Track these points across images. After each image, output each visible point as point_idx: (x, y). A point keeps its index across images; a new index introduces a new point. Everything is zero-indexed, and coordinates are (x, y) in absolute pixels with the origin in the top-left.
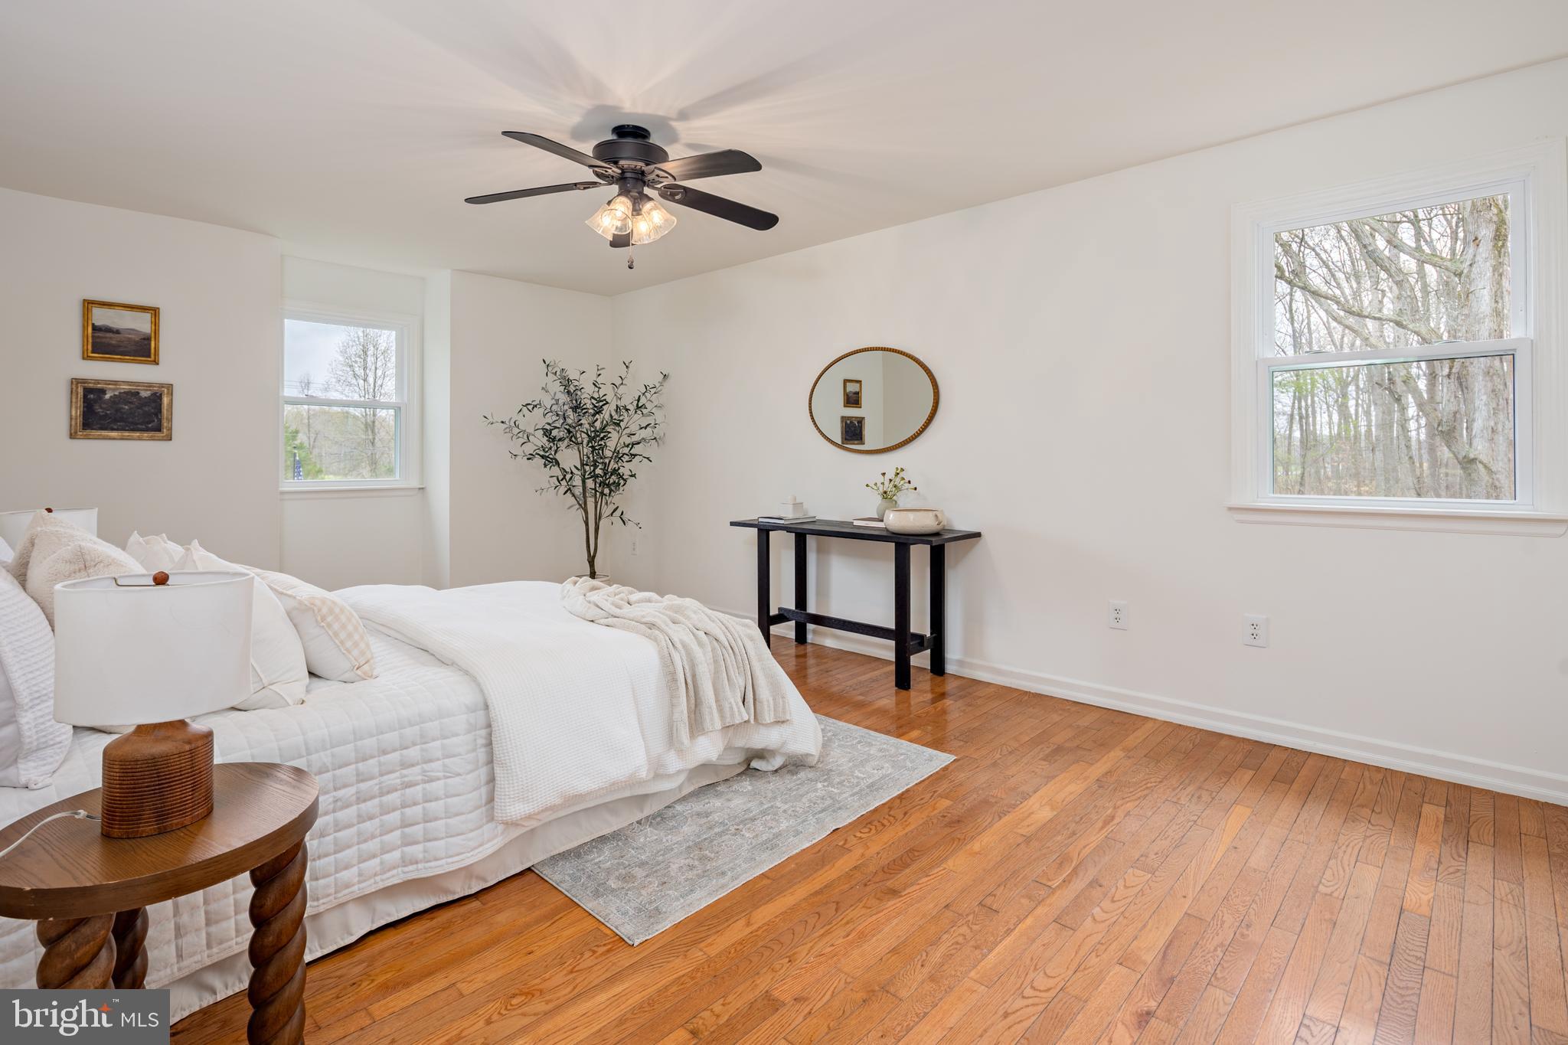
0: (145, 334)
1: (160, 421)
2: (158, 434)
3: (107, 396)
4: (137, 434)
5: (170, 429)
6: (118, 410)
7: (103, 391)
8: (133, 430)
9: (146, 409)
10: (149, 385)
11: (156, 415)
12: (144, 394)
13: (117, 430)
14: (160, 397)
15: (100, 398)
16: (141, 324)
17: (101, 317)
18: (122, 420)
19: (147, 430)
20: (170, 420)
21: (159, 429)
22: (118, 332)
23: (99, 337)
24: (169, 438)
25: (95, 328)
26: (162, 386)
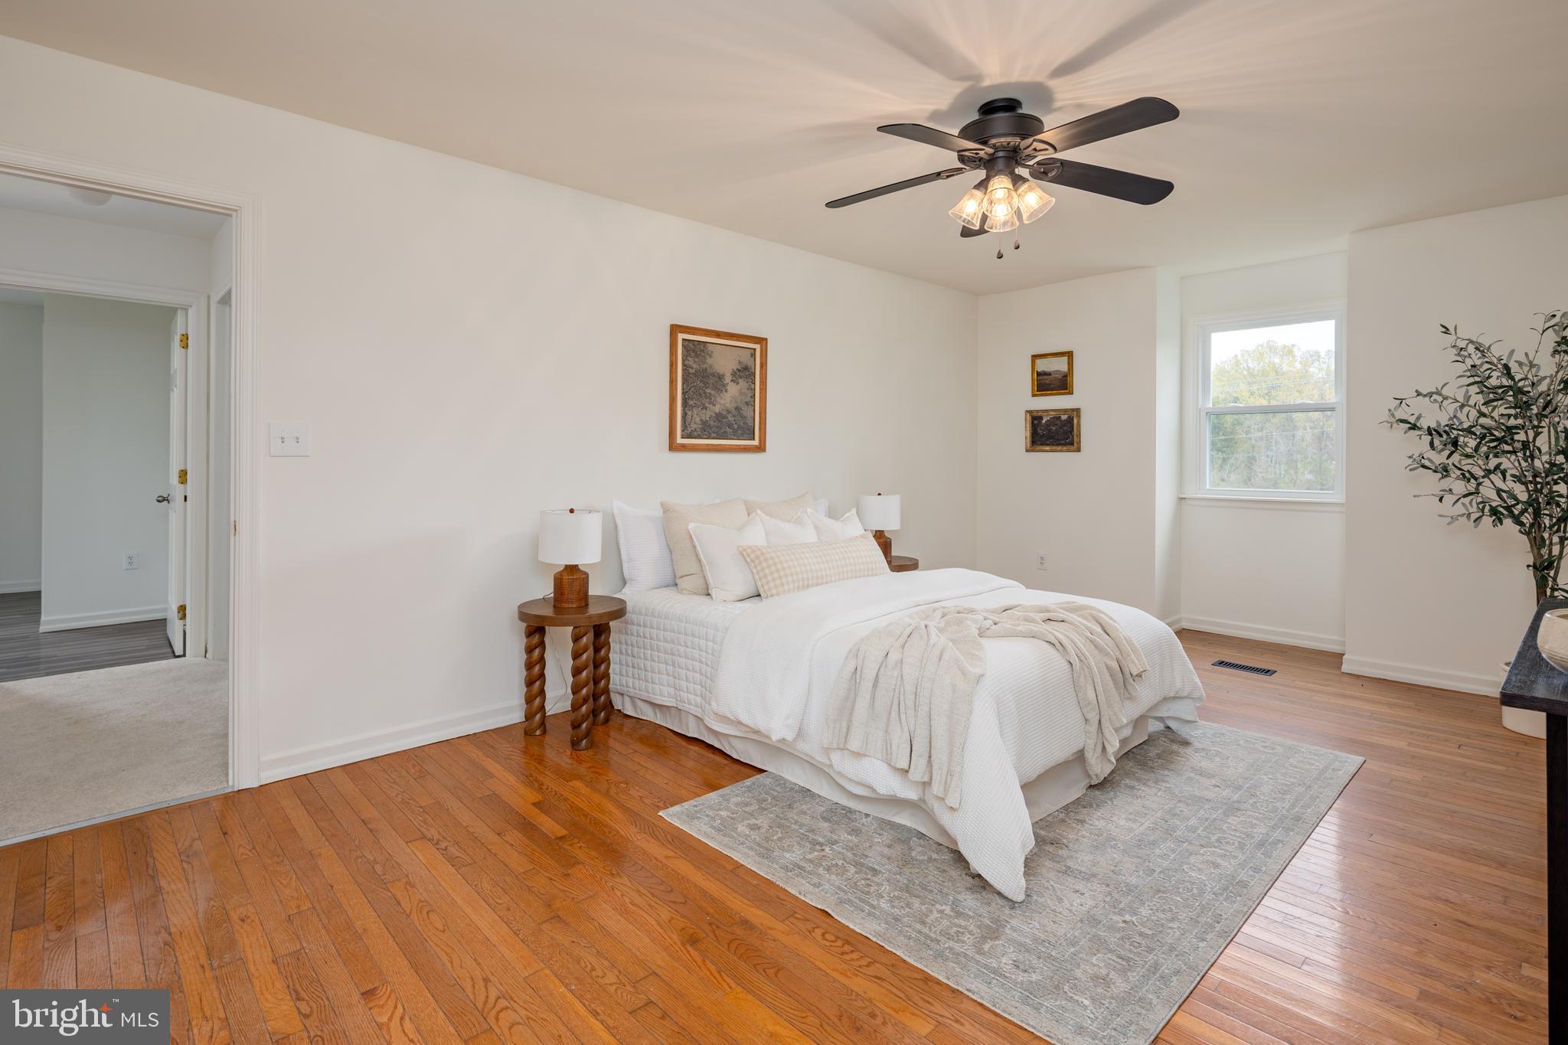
0: (1064, 372)
1: (1073, 436)
2: (1072, 448)
3: (1044, 421)
4: (1060, 448)
5: (1079, 443)
6: (1050, 431)
7: (1041, 418)
8: (1058, 445)
9: (1065, 428)
10: (1065, 411)
11: (1071, 433)
12: (1064, 417)
13: (1049, 445)
14: (1073, 419)
15: (1040, 423)
16: (1061, 365)
17: (1043, 365)
18: (1052, 438)
19: (1065, 444)
20: (1079, 436)
21: (1072, 444)
22: (1049, 374)
23: (1040, 380)
24: (1079, 450)
25: (1039, 374)
26: (1073, 410)
